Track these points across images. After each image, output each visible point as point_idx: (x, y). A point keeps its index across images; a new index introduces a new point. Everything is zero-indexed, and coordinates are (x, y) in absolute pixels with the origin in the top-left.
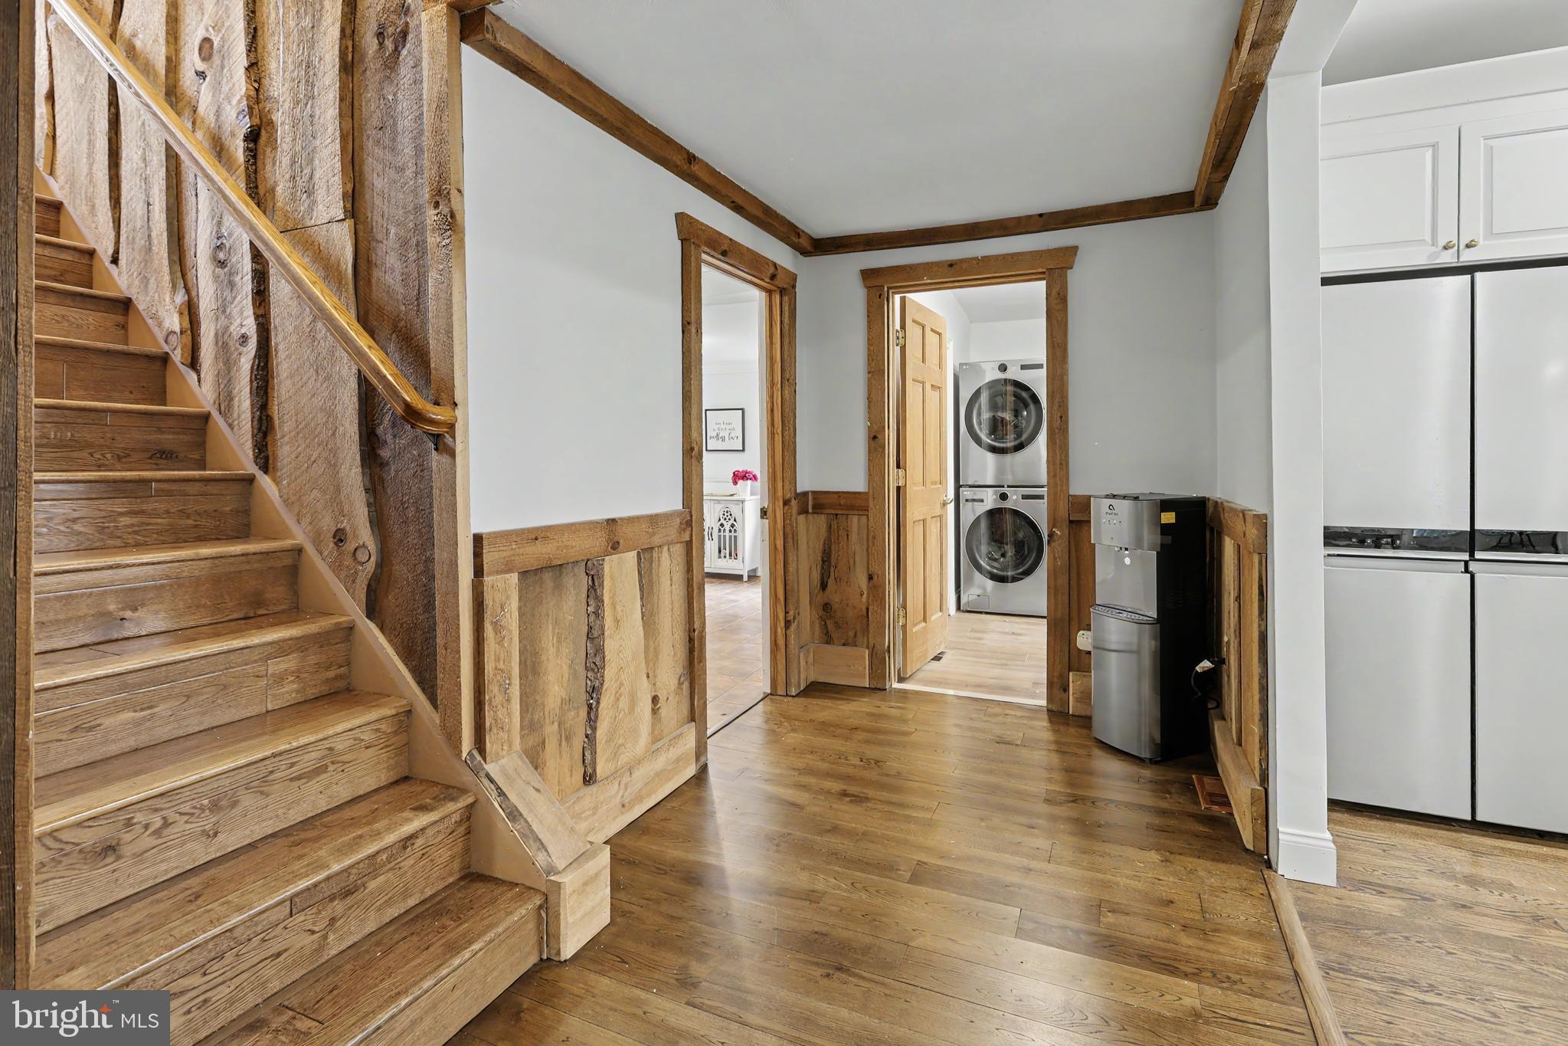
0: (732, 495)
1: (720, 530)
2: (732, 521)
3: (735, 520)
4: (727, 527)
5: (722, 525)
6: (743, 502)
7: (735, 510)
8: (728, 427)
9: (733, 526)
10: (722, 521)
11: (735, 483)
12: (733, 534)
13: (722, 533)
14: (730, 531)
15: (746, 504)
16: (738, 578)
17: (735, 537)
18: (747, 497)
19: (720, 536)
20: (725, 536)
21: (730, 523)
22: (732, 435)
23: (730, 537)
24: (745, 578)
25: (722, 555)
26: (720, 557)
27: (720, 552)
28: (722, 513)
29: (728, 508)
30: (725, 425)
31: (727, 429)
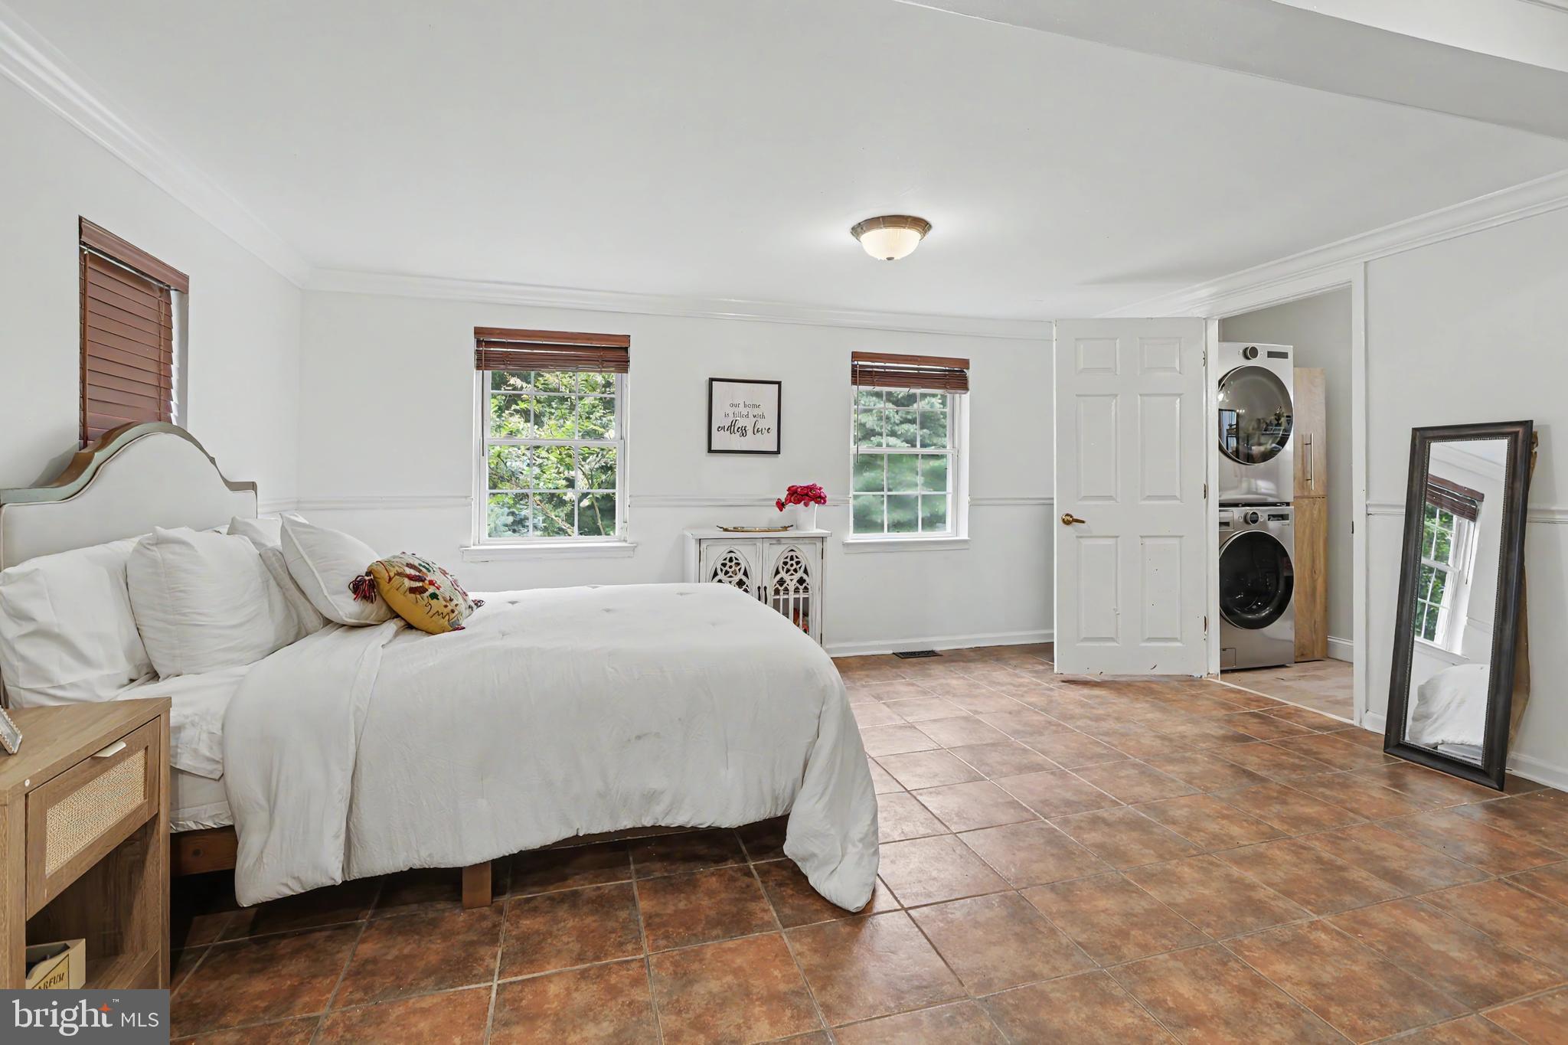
0: (785, 528)
1: (778, 591)
2: (800, 573)
3: (806, 571)
4: (792, 582)
5: (781, 582)
6: (823, 539)
7: (808, 554)
8: (753, 411)
9: (801, 581)
10: (783, 574)
12: (802, 595)
13: (782, 597)
14: (796, 590)
17: (806, 600)
19: (777, 602)
20: (786, 601)
21: (797, 576)
22: (759, 425)
23: (797, 600)
28: (783, 560)
29: (792, 550)
30: (748, 409)
31: (751, 416)
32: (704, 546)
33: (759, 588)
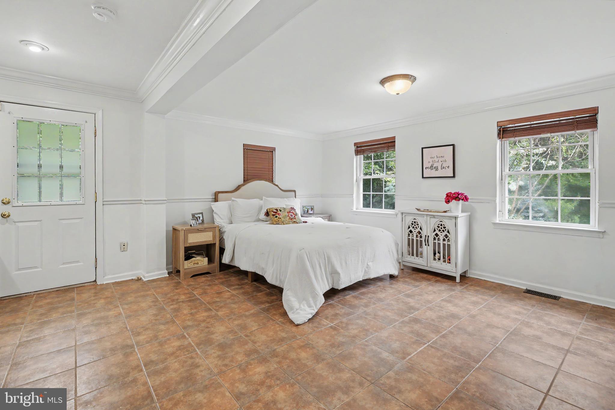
0: (445, 212)
1: (434, 239)
3: (448, 232)
4: (442, 236)
5: (437, 235)
6: (456, 218)
7: (449, 224)
8: (440, 159)
9: (446, 236)
10: (437, 232)
11: (447, 201)
12: (447, 243)
13: (437, 241)
14: (444, 240)
15: (459, 221)
16: (452, 278)
17: (448, 245)
18: (460, 214)
19: (434, 243)
20: (439, 244)
21: (444, 234)
22: (444, 165)
23: (444, 245)
24: (458, 280)
25: (437, 257)
26: (435, 259)
27: (435, 254)
28: (437, 225)
29: (441, 221)
30: (438, 159)
31: (440, 161)
32: (404, 215)
33: (426, 236)
